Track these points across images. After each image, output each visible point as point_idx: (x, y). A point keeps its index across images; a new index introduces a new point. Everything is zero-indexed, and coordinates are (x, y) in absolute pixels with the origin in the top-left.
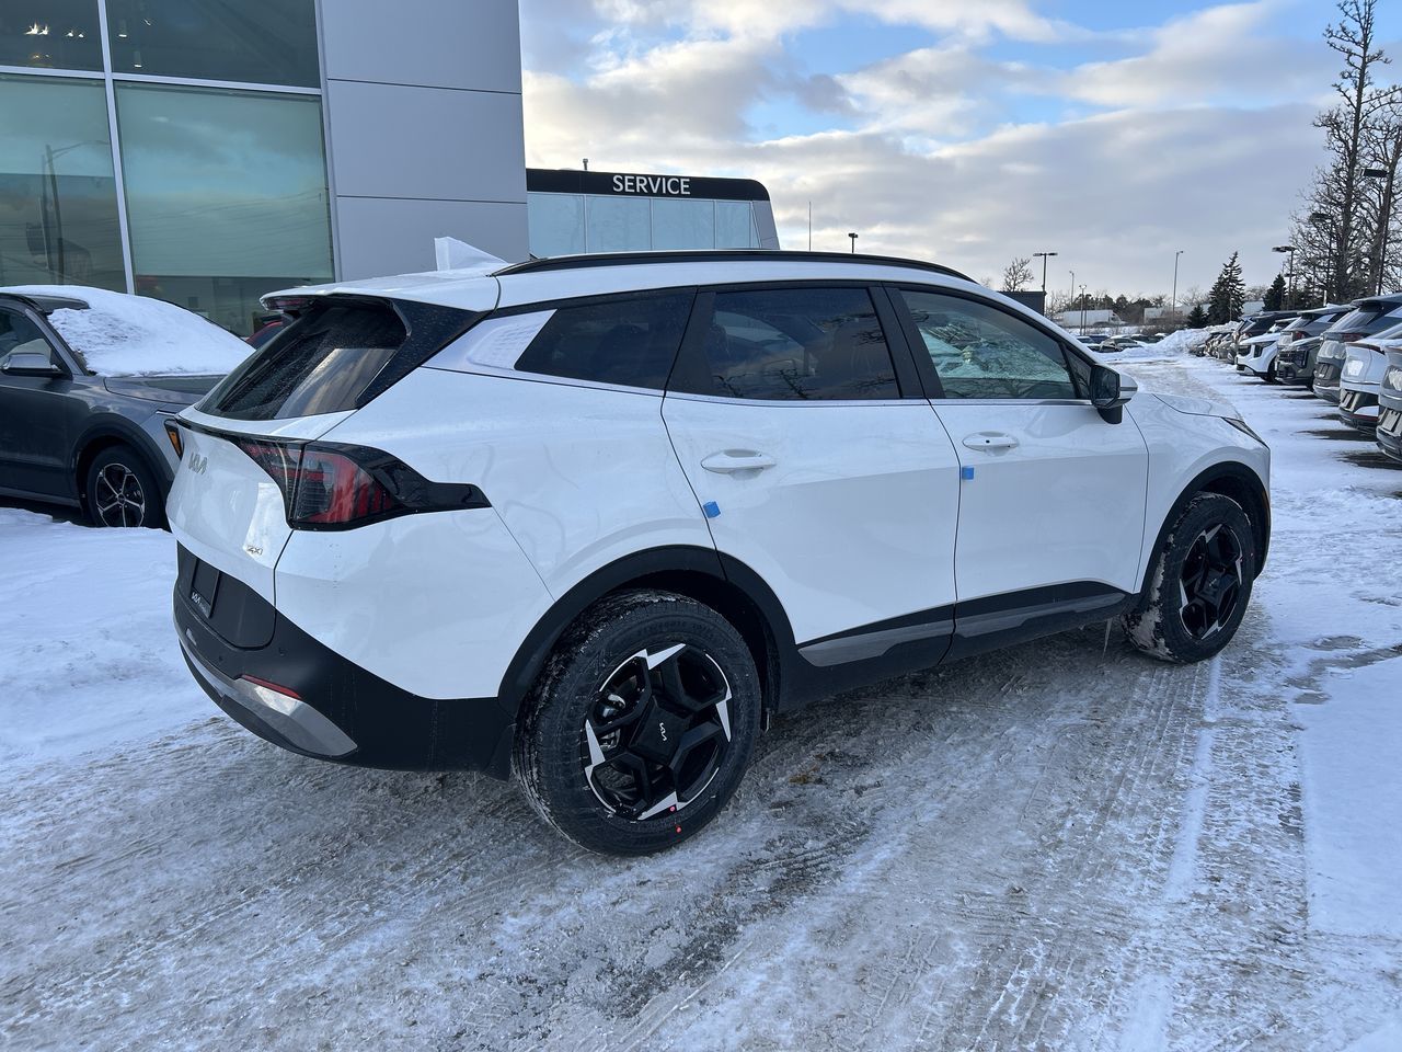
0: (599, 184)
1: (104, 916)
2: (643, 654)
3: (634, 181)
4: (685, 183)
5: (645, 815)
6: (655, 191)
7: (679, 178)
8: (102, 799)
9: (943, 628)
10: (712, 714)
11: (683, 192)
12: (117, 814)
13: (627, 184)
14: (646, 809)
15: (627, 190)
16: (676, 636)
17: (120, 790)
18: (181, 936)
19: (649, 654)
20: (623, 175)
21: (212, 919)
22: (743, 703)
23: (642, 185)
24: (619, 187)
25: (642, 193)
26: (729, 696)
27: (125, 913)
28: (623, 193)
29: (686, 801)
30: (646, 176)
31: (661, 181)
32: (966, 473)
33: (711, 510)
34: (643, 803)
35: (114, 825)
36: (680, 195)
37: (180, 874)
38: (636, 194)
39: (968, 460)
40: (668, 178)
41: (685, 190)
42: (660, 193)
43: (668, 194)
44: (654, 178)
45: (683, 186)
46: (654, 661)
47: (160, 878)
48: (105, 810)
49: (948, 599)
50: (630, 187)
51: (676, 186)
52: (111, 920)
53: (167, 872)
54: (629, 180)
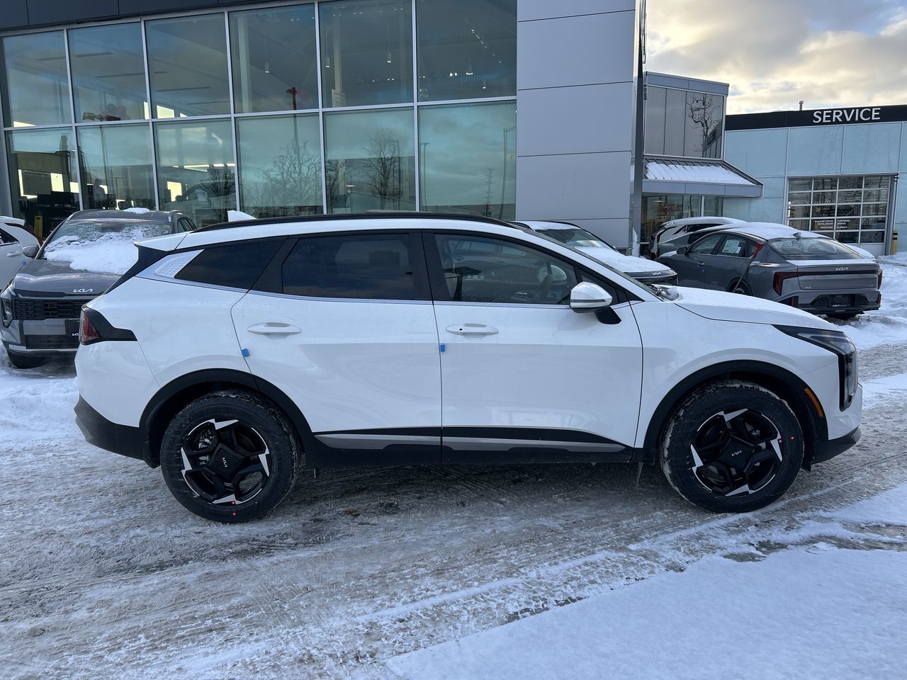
0: (802, 118)
2: (212, 421)
3: (831, 114)
4: (876, 111)
5: (216, 502)
6: (848, 119)
7: (871, 108)
10: (257, 460)
11: (873, 118)
13: (825, 116)
14: (217, 499)
15: (824, 121)
19: (216, 422)
20: (822, 111)
23: (838, 117)
24: (818, 119)
25: (837, 122)
26: (267, 452)
28: (822, 123)
29: (241, 501)
30: (842, 110)
31: (855, 112)
32: (442, 348)
33: (245, 353)
34: (215, 495)
36: (871, 121)
38: (832, 123)
39: (446, 339)
40: (860, 109)
41: (876, 116)
42: (853, 121)
43: (860, 121)
44: (849, 110)
45: (874, 114)
46: (219, 425)
49: (437, 424)
50: (827, 119)
51: (868, 113)
54: (827, 114)
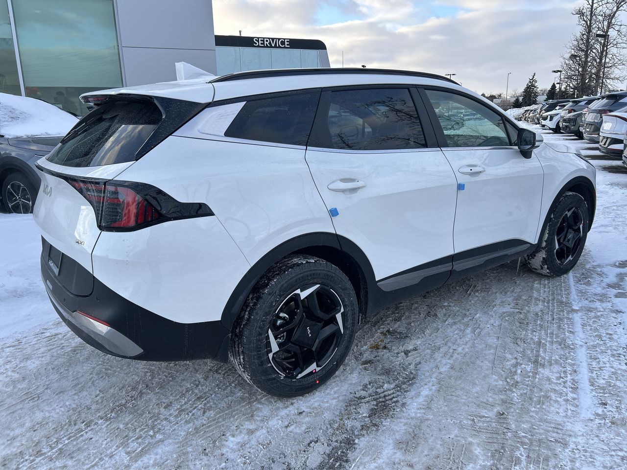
0: (247, 42)
1: (8, 441)
2: (298, 291)
3: (263, 41)
4: (287, 42)
5: (300, 376)
6: (273, 45)
7: (284, 39)
8: (8, 367)
9: (447, 267)
10: (334, 320)
11: (286, 46)
12: (16, 376)
13: (260, 42)
14: (300, 373)
15: (260, 45)
16: (315, 281)
17: (18, 361)
18: (49, 454)
19: (302, 291)
21: (66, 442)
22: (350, 314)
23: (267, 43)
24: (256, 44)
25: (267, 47)
26: (342, 310)
27: (19, 438)
28: (258, 46)
29: (320, 367)
30: (269, 38)
31: (276, 41)
32: (461, 187)
33: (334, 213)
34: (299, 369)
35: (14, 382)
36: (285, 47)
37: (49, 413)
38: (264, 47)
39: (462, 179)
40: (279, 39)
41: (287, 45)
42: (275, 47)
43: (279, 47)
44: (273, 39)
45: (286, 43)
46: (304, 295)
47: (39, 416)
48: (9, 373)
49: (450, 252)
50: (261, 44)
51: (283, 43)
52: (11, 444)
53: (42, 412)
54: (261, 40)
